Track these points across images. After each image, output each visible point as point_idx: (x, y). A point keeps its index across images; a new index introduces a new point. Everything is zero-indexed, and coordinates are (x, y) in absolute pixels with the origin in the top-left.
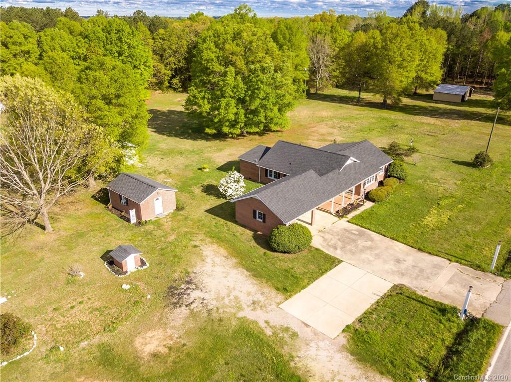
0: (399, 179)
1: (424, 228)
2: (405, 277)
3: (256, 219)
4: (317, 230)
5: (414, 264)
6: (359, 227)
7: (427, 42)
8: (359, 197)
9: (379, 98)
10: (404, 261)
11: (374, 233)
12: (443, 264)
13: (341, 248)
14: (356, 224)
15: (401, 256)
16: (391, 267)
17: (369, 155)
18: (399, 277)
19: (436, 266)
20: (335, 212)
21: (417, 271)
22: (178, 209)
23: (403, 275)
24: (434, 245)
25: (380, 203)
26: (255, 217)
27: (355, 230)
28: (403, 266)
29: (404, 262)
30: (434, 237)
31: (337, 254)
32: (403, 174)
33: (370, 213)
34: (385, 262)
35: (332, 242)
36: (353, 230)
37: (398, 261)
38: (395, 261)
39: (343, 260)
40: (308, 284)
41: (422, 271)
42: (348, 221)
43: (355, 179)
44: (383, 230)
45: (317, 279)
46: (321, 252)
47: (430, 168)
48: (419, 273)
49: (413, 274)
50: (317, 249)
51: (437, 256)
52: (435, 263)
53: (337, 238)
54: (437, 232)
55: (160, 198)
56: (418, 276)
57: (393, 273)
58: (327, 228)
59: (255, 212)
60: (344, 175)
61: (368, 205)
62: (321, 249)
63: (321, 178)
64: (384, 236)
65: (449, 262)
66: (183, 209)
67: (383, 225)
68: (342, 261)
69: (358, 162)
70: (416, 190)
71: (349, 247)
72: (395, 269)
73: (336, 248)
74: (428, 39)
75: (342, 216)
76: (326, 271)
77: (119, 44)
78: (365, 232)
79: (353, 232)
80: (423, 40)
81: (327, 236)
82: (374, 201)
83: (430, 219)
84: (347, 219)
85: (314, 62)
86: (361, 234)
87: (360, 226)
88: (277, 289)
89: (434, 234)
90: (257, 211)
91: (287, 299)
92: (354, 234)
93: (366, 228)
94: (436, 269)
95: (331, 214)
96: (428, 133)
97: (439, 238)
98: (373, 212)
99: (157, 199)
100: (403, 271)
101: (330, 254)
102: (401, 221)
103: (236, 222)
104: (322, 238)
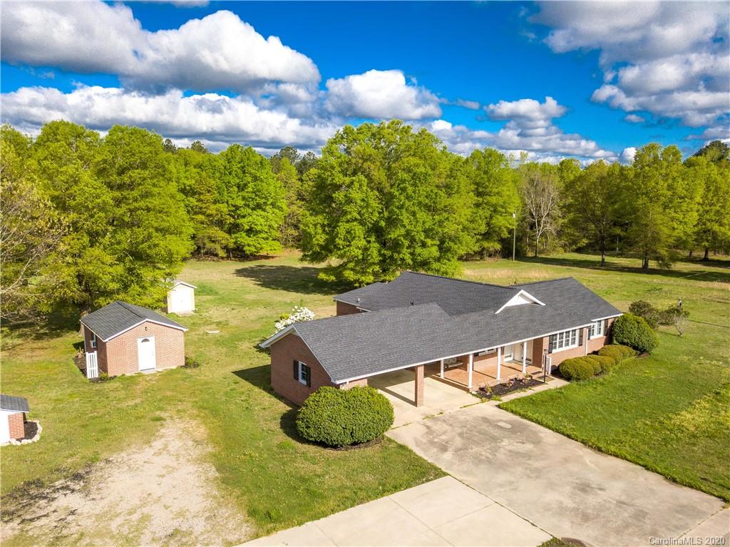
0: (635, 348)
1: (671, 431)
2: (589, 523)
3: (298, 379)
4: (422, 415)
5: (623, 498)
6: (517, 418)
7: (719, 178)
8: (539, 369)
9: (639, 263)
10: (600, 489)
11: (547, 430)
12: (704, 507)
13: (457, 450)
14: (512, 412)
15: (594, 479)
16: (562, 499)
17: (569, 298)
18: (572, 522)
19: (683, 509)
20: (477, 389)
21: (626, 515)
22: (187, 365)
23: (586, 518)
24: (688, 466)
25: (582, 382)
26: (296, 377)
27: (505, 422)
28: (592, 500)
29: (600, 492)
30: (693, 451)
31: (443, 461)
32: (644, 339)
33: (552, 397)
34: (551, 486)
35: (444, 437)
36: (501, 421)
37: (584, 488)
38: (574, 488)
39: (448, 472)
40: (333, 511)
41: (640, 515)
42: (499, 406)
43: (527, 329)
44: (569, 427)
45: (361, 503)
46: (407, 453)
47: (710, 341)
48: (630, 520)
49: (614, 519)
50: (402, 447)
51: (691, 487)
52: (684, 502)
53: (459, 431)
54: (703, 442)
55: (152, 339)
56: (627, 526)
57: (562, 511)
58: (446, 413)
59: (296, 364)
60: (505, 320)
61: (557, 383)
62: (412, 446)
63: (449, 317)
64: (569, 436)
65: (723, 504)
66: (196, 365)
67: (573, 419)
68: (445, 474)
69: (543, 304)
70: (670, 369)
71: (476, 449)
72: (568, 503)
73: (444, 449)
74: (721, 174)
75: (489, 397)
76: (396, 488)
77: (241, 175)
78: (526, 427)
79: (501, 424)
80: (712, 175)
81: (437, 427)
82: (568, 378)
83: (689, 416)
84: (498, 403)
85: (532, 210)
86: (514, 430)
87: (520, 415)
88: (252, 513)
89: (694, 445)
90: (300, 363)
91: (257, 536)
92: (501, 428)
93: (532, 420)
94: (680, 516)
95: (467, 390)
96: (717, 300)
97: (706, 453)
98: (562, 395)
99: (146, 340)
100: (589, 511)
101: (426, 458)
102: (621, 416)
103: (270, 391)
104: (425, 428)
